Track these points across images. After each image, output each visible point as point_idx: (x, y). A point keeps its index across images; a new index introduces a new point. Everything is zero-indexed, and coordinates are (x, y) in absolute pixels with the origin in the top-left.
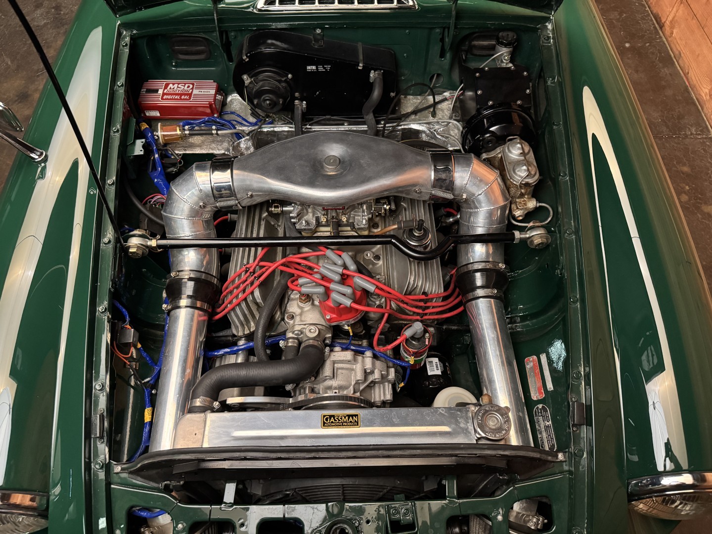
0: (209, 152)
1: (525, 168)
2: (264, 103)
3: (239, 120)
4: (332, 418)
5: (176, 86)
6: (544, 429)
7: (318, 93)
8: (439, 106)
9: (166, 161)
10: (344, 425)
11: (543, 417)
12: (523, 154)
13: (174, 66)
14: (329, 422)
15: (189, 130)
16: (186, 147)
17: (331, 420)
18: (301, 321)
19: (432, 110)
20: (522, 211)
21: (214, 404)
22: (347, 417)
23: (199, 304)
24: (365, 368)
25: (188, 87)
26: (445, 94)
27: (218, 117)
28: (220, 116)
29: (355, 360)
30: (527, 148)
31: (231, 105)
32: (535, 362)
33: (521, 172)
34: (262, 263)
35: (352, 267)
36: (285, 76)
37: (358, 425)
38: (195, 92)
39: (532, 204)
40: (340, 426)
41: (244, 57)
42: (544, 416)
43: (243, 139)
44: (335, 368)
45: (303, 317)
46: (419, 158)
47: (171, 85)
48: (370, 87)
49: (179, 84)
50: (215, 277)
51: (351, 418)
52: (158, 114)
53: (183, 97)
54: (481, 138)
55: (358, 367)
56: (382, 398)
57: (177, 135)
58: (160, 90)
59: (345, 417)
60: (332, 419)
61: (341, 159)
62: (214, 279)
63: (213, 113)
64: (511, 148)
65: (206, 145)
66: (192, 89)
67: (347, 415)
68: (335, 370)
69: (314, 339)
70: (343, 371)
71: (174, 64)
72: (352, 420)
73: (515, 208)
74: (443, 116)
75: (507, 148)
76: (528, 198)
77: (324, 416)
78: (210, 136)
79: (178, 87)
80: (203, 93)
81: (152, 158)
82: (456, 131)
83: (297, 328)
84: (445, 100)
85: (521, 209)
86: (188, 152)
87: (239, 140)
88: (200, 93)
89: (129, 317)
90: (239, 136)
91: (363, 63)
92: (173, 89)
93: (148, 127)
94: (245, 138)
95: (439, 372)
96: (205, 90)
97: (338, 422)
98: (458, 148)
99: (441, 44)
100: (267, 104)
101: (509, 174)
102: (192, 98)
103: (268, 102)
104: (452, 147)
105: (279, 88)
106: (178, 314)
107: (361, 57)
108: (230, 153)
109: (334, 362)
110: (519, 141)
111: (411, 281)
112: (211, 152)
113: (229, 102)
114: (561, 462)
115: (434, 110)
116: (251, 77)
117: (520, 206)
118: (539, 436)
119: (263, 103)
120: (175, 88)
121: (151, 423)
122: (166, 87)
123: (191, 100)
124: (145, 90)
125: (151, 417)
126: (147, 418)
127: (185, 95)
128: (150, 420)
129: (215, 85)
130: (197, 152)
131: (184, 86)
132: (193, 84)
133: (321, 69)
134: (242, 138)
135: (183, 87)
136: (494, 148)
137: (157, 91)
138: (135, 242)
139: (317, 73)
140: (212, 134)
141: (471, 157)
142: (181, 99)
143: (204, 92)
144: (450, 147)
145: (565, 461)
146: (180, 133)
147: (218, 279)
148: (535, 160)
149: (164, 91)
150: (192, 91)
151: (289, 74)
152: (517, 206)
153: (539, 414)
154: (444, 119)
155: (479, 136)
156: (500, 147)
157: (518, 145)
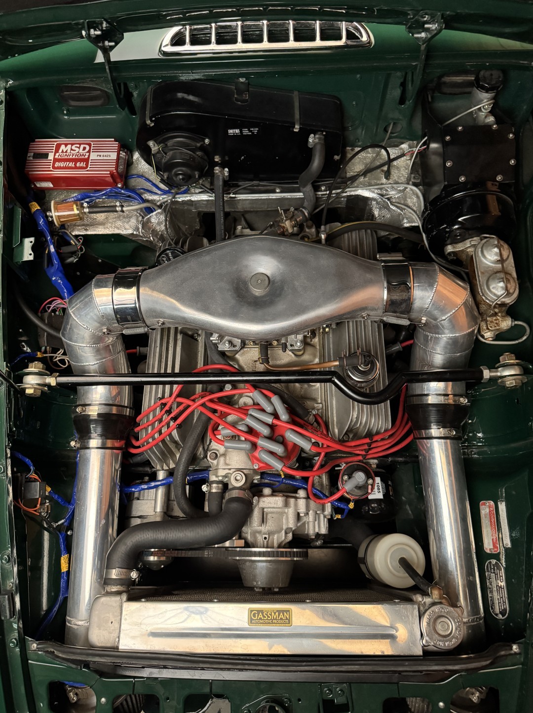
0: (115, 232)
1: (502, 284)
2: (176, 177)
3: (148, 185)
4: (261, 614)
5: (69, 147)
6: (495, 589)
7: (243, 157)
8: (395, 163)
9: (65, 249)
10: (274, 623)
11: (495, 574)
12: (502, 261)
13: (66, 115)
14: (256, 618)
15: (89, 207)
16: (88, 225)
17: (259, 617)
18: (227, 464)
19: (385, 168)
20: (493, 333)
21: (132, 575)
22: (277, 613)
23: (109, 443)
24: (299, 511)
25: (84, 149)
26: (403, 146)
27: (122, 188)
28: (126, 186)
29: (286, 505)
30: (507, 252)
31: (138, 164)
32: (492, 509)
33: (497, 290)
34: (179, 400)
35: (284, 417)
36: (201, 141)
37: (289, 623)
38: (93, 156)
39: (506, 324)
40: (270, 623)
41: (148, 122)
42: (497, 574)
43: (154, 213)
44: (265, 513)
45: (228, 458)
46: (369, 276)
47: (63, 147)
48: (309, 153)
49: (72, 144)
50: (127, 407)
51: (281, 614)
52: (51, 185)
53: (78, 164)
54: (448, 230)
55: (291, 512)
56: (317, 530)
57: (74, 215)
58: (50, 154)
59: (275, 613)
60: (261, 616)
61: (270, 277)
62: (126, 410)
63: (116, 183)
64: (485, 253)
65: (110, 223)
66: (89, 152)
67: (277, 611)
68: (265, 515)
69: (240, 488)
70: (273, 515)
71: (65, 112)
72: (283, 617)
73: (485, 328)
74: (399, 177)
75: (480, 249)
76: (502, 317)
77: (252, 611)
78: (115, 213)
79: (71, 149)
80: (102, 158)
81: (47, 252)
82: (415, 200)
83: (222, 473)
84: (403, 155)
85: (492, 331)
86: (89, 233)
87: (149, 214)
88: (99, 158)
89: (34, 466)
90: (149, 210)
91: (300, 124)
92: (66, 152)
93: (39, 208)
94: (157, 212)
95: (380, 496)
96: (105, 154)
97: (267, 619)
98: (416, 224)
99: (402, 88)
100: (180, 179)
101: (481, 289)
102: (89, 166)
103: (181, 177)
104: (409, 222)
105: (194, 158)
106: (87, 455)
107: (297, 116)
108: (139, 233)
109: (263, 509)
110: (496, 243)
111: (353, 418)
112: (117, 231)
113: (136, 161)
114: (516, 654)
115: (389, 168)
116: (158, 144)
117: (491, 327)
118: (490, 595)
119: (174, 178)
120: (69, 151)
121: (68, 572)
122: (57, 151)
123: (88, 169)
124: (32, 154)
125: (67, 565)
126: (64, 568)
127: (81, 160)
128: (67, 570)
129: (116, 144)
130: (100, 233)
131: (79, 148)
132: (90, 145)
133: (246, 132)
134: (152, 212)
135: (77, 150)
136: (463, 240)
137: (46, 156)
138: (32, 382)
139: (241, 136)
140: (116, 211)
141: (435, 270)
142: (76, 168)
143: (103, 156)
144: (407, 223)
145: (519, 654)
146: (78, 212)
147: (130, 408)
148: (514, 269)
149: (55, 155)
150: (89, 156)
151: (205, 139)
152: (487, 326)
153: (491, 570)
154: (400, 181)
155: (445, 226)
156: (470, 240)
157: (494, 248)
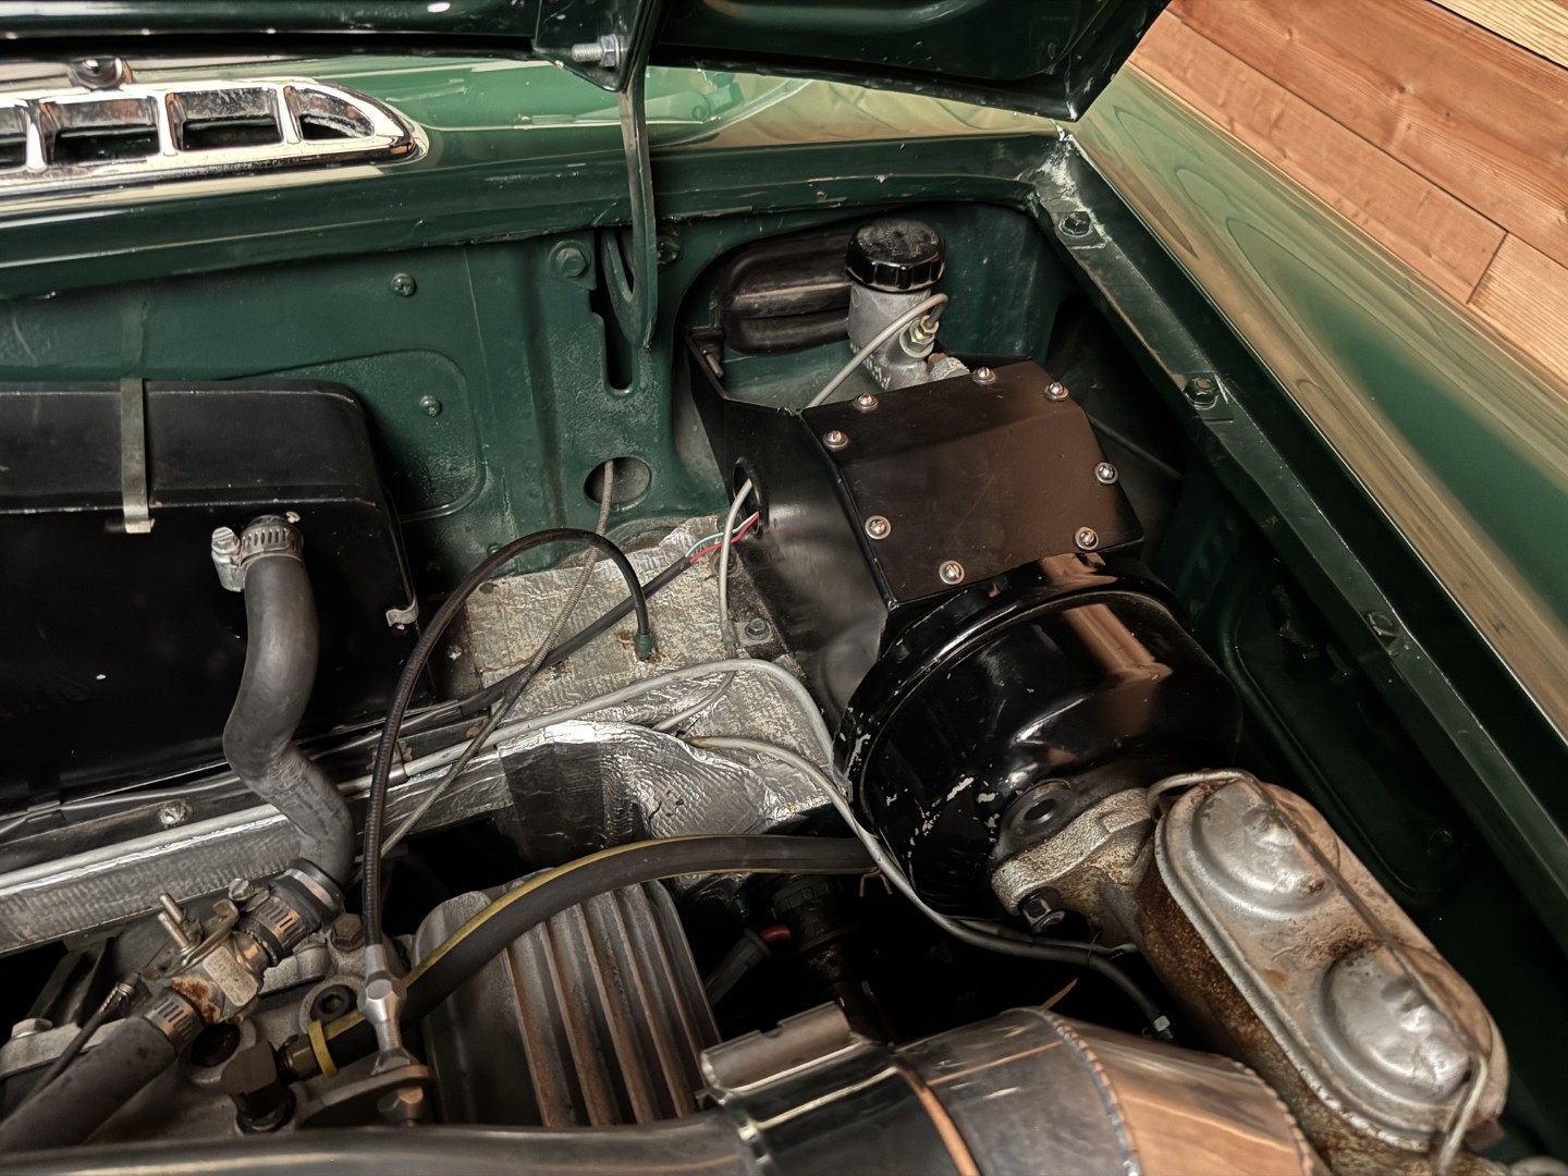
1: (1422, 1020)
8: (660, 598)
19: (631, 623)
26: (673, 538)
30: (1323, 831)
33: (1411, 1057)
54: (984, 798)
64: (1232, 866)
74: (692, 644)
75: (1194, 854)
82: (781, 709)
84: (682, 565)
91: (150, 494)
98: (818, 802)
101: (1320, 1075)
104: (789, 800)
107: (133, 463)
110: (1256, 800)
115: (646, 628)
136: (1064, 821)
144: (779, 806)
154: (700, 657)
155: (968, 781)
156: (1093, 813)
157: (1266, 830)
